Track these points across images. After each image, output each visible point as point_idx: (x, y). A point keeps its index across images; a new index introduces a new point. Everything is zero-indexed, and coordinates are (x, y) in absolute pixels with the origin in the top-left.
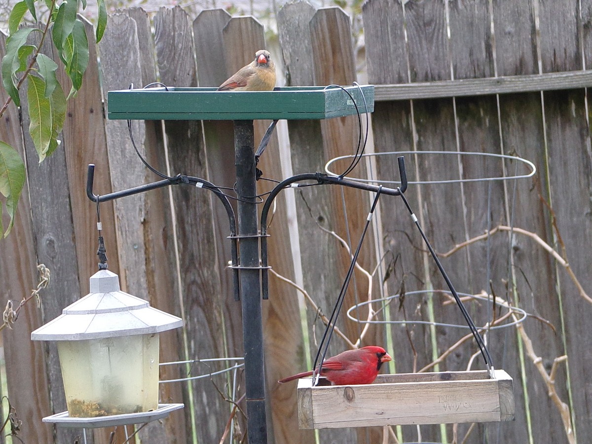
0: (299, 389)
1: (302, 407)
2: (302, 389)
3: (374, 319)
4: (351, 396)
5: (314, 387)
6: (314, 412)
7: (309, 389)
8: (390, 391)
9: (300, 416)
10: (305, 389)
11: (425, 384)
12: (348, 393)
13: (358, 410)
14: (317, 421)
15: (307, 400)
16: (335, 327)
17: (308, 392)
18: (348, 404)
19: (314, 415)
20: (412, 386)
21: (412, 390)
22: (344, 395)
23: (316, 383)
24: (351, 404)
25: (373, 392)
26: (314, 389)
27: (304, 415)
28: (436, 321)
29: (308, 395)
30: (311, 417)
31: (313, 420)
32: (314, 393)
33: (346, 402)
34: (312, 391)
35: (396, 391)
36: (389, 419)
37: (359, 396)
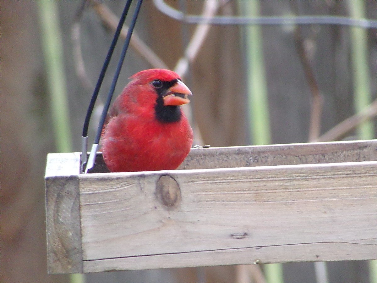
0: (48, 179)
1: (56, 222)
2: (55, 180)
3: (219, 12)
4: (172, 196)
5: (86, 175)
6: (85, 231)
7: (72, 179)
8: (262, 184)
9: (52, 243)
10: (62, 178)
11: (346, 168)
12: (165, 190)
13: (189, 228)
14: (90, 253)
15: (67, 205)
16: (135, 38)
17: (71, 188)
18: (166, 214)
19: (84, 240)
20: (314, 171)
21: (315, 182)
22: (155, 194)
23: (90, 165)
24: (173, 215)
25: (225, 186)
26: (86, 180)
27: (61, 240)
28: (369, 13)
29: (69, 193)
30: (76, 245)
31: (81, 252)
32: (85, 190)
33: (161, 209)
34: (82, 185)
35: (277, 183)
36: (259, 247)
37: (191, 196)
